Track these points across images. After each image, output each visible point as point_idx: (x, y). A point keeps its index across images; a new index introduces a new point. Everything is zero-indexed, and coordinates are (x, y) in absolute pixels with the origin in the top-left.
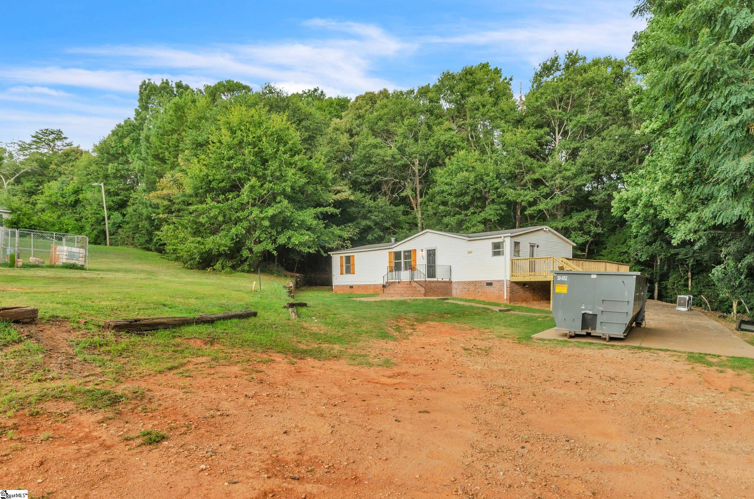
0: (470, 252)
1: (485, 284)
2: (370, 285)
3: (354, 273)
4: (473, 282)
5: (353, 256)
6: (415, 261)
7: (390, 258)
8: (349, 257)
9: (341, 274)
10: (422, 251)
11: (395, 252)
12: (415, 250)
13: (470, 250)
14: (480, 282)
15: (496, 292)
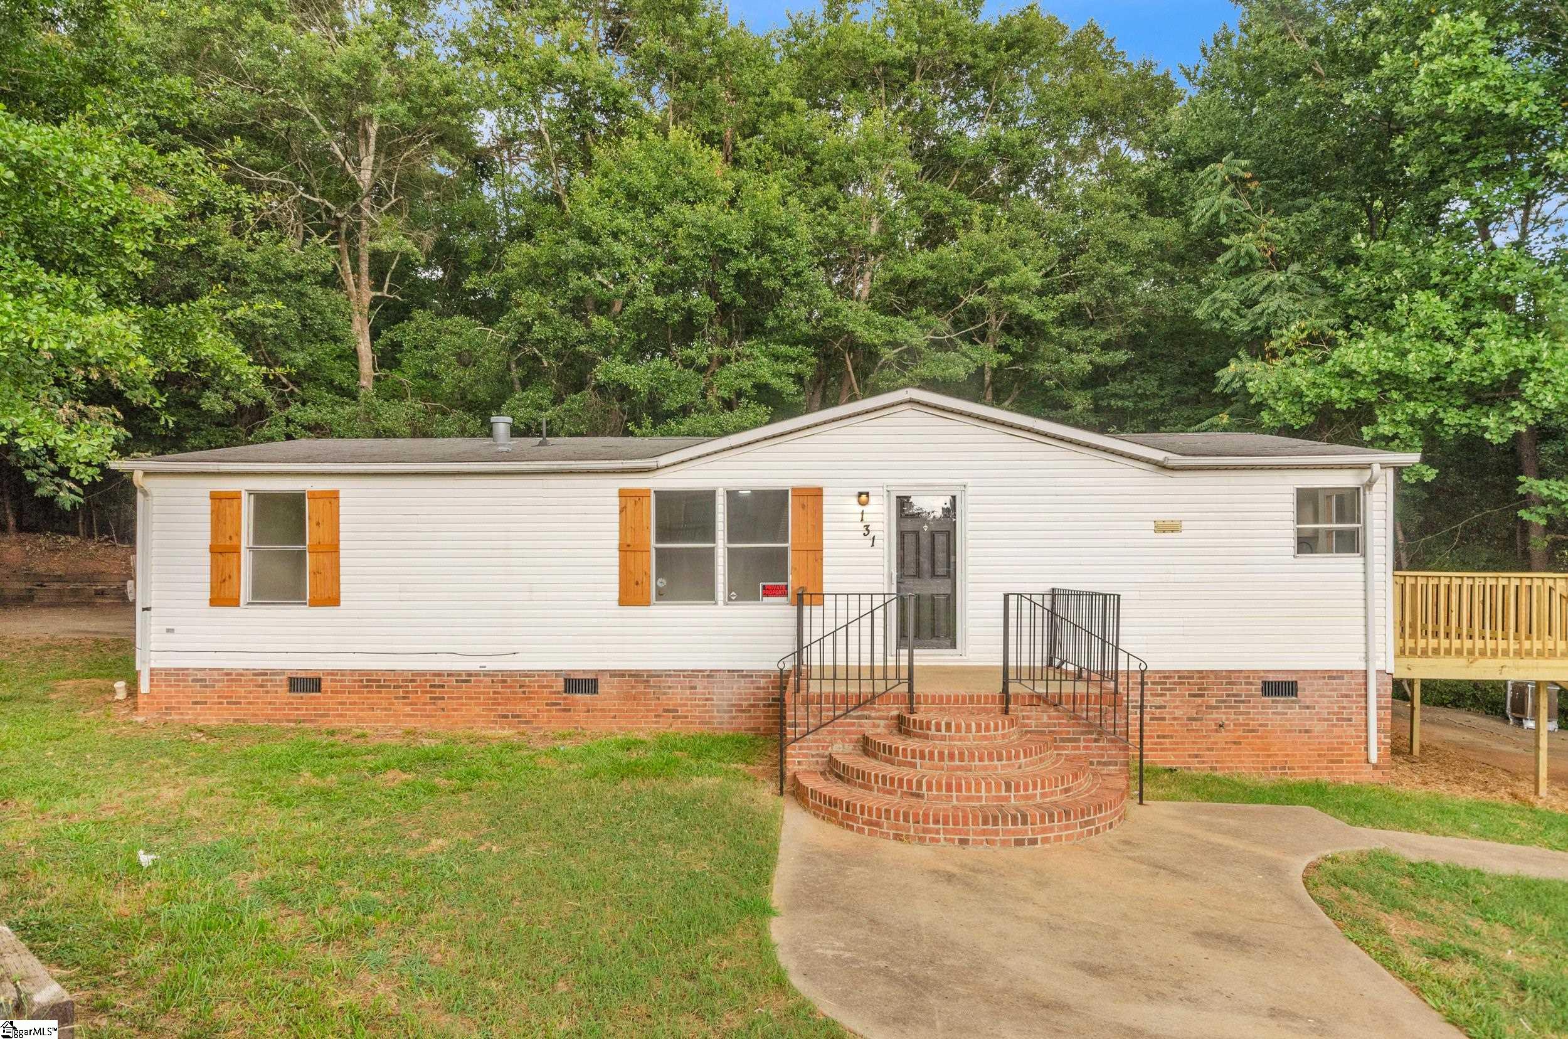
0: (1165, 527)
1: (1256, 689)
2: (465, 678)
3: (334, 601)
4: (1184, 677)
5: (334, 496)
6: (816, 553)
7: (625, 527)
8: (296, 501)
9: (217, 600)
10: (863, 497)
11: (664, 498)
12: (816, 494)
13: (1168, 517)
14: (1229, 677)
15: (1318, 728)
